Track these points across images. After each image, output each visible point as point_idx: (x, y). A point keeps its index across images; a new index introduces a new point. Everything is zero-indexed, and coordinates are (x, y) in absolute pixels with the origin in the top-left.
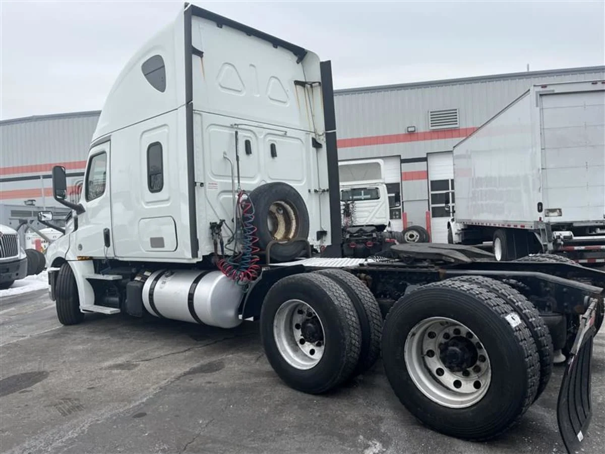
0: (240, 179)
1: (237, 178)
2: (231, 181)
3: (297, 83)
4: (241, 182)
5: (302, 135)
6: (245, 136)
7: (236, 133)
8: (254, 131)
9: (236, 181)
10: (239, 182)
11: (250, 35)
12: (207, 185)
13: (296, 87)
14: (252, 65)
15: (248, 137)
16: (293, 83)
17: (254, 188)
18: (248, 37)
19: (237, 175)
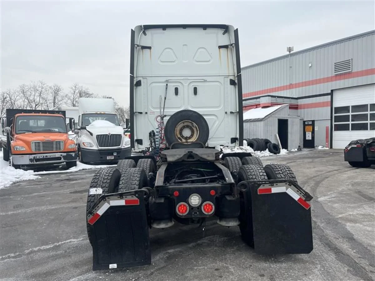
0: (165, 109)
1: (163, 109)
2: (159, 110)
3: (220, 47)
4: (165, 110)
5: (221, 79)
6: (174, 86)
7: (167, 85)
8: (182, 82)
9: (162, 110)
10: (164, 111)
11: (185, 28)
12: (149, 113)
13: (220, 50)
14: (184, 45)
15: (176, 86)
16: (218, 47)
17: (174, 113)
18: (184, 29)
19: (163, 107)
